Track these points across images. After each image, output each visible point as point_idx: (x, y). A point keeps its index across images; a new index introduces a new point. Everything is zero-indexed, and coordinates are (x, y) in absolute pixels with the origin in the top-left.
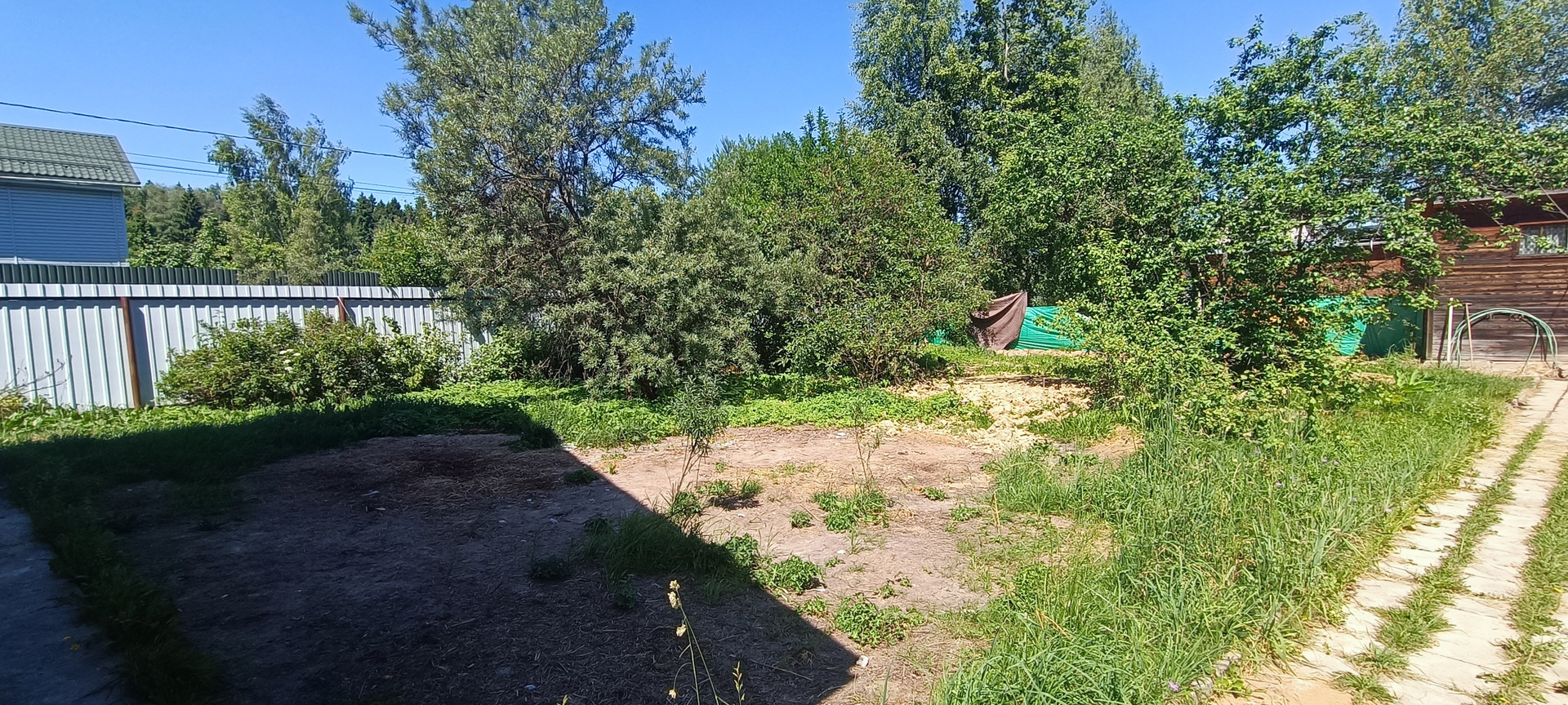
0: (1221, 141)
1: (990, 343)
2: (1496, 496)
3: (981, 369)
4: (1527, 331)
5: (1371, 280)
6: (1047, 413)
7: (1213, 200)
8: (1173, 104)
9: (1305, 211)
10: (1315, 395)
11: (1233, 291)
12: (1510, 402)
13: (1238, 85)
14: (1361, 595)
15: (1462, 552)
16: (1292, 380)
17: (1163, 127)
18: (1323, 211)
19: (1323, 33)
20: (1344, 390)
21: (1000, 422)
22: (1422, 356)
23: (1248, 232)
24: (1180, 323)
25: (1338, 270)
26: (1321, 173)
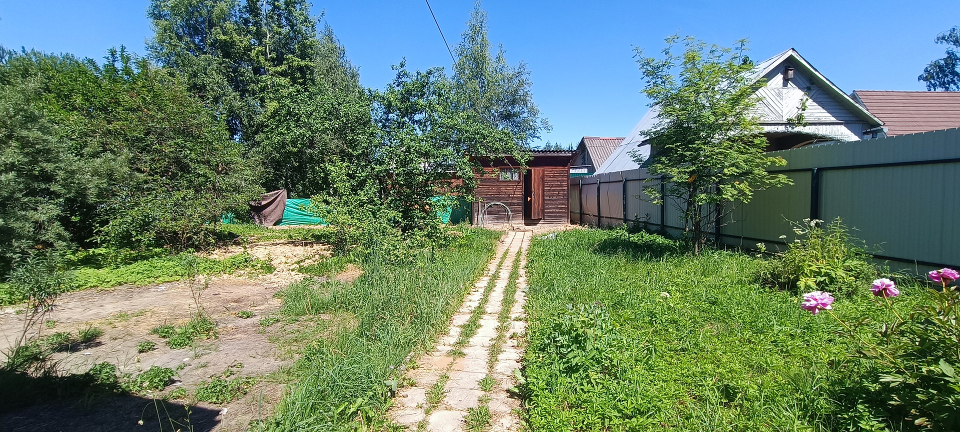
0: (391, 115)
1: (263, 222)
2: (495, 277)
3: (260, 238)
4: (503, 212)
5: (452, 189)
6: (307, 261)
7: (387, 145)
8: (367, 92)
9: (426, 155)
10: (434, 241)
11: (398, 192)
12: (499, 240)
13: (397, 89)
14: (454, 321)
15: (485, 300)
16: (425, 235)
17: (362, 103)
18: (433, 155)
19: (430, 73)
20: (445, 239)
21: (280, 268)
22: (471, 223)
23: (404, 163)
24: (375, 208)
25: (440, 184)
26: (431, 137)
